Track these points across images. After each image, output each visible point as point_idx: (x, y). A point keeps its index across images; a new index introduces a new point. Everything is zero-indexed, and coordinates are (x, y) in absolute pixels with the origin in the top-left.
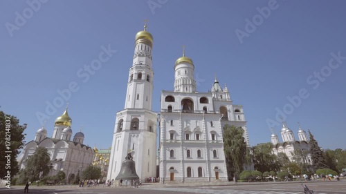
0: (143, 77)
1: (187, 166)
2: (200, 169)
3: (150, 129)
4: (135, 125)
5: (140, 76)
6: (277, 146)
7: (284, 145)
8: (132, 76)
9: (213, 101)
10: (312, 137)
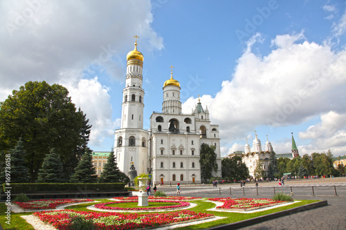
0: (137, 99)
1: (172, 173)
2: (182, 176)
3: (143, 145)
4: (132, 142)
5: (133, 97)
6: (247, 155)
7: (253, 154)
8: (126, 97)
9: (195, 121)
10: (272, 149)
